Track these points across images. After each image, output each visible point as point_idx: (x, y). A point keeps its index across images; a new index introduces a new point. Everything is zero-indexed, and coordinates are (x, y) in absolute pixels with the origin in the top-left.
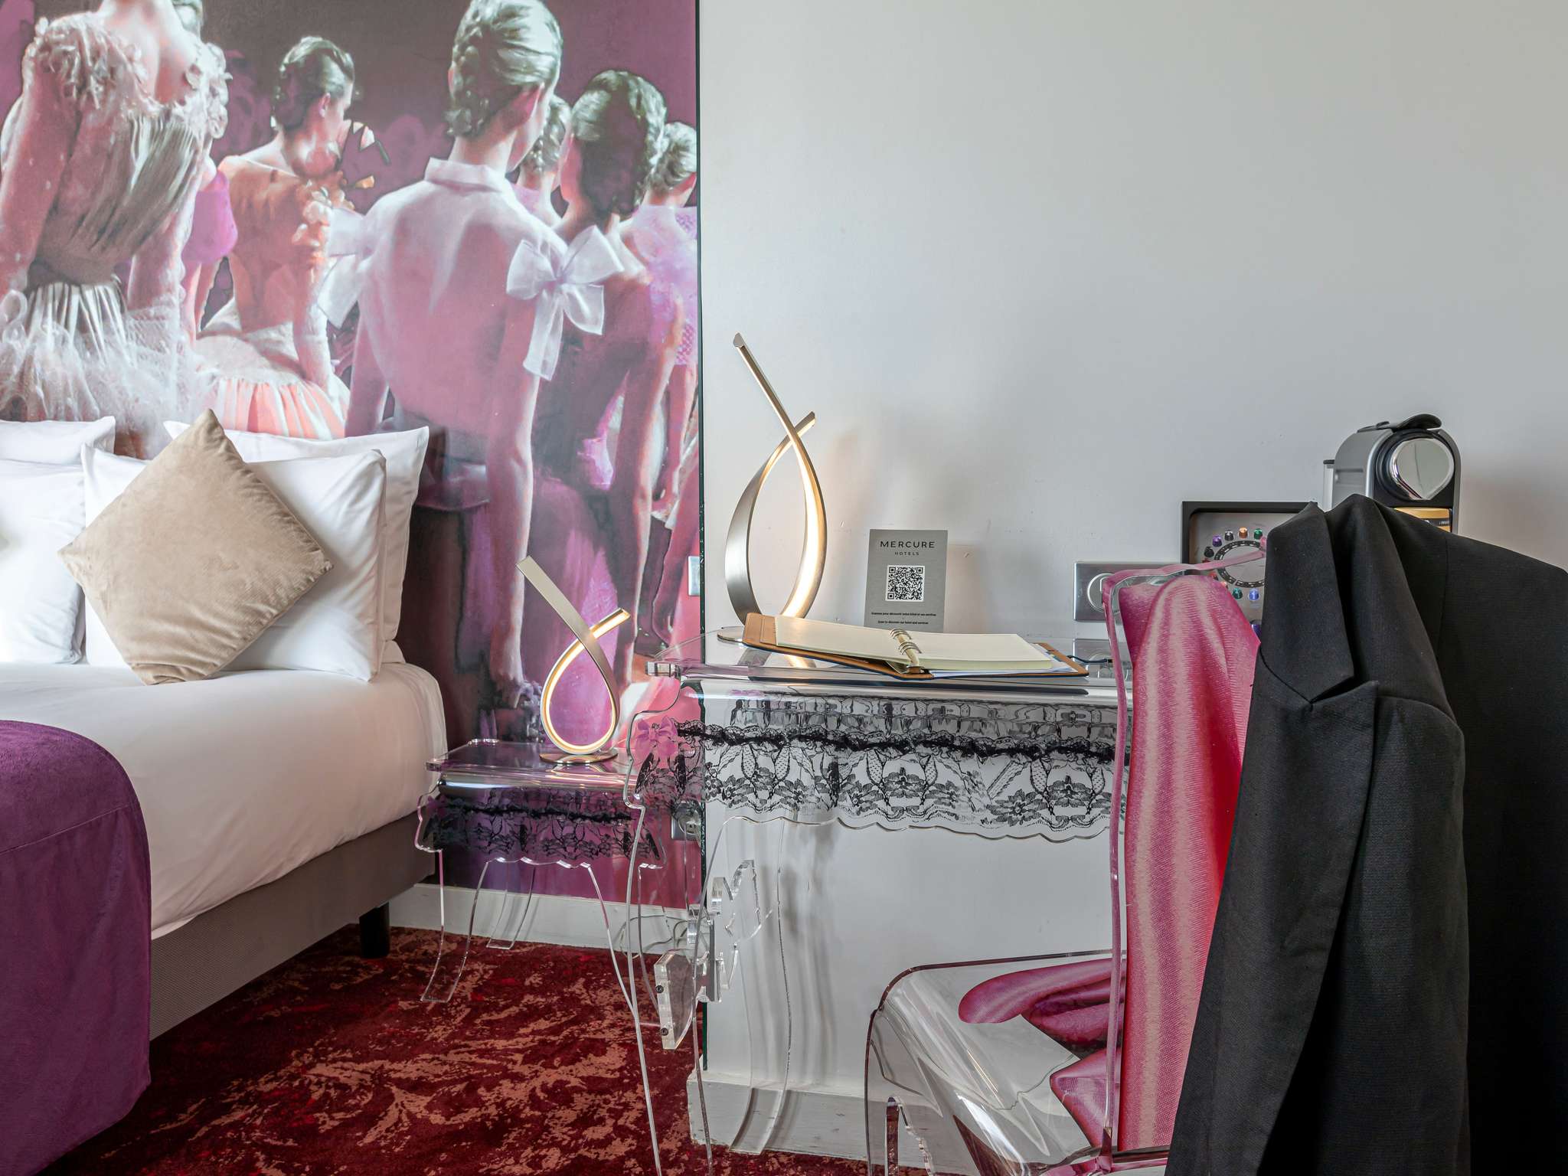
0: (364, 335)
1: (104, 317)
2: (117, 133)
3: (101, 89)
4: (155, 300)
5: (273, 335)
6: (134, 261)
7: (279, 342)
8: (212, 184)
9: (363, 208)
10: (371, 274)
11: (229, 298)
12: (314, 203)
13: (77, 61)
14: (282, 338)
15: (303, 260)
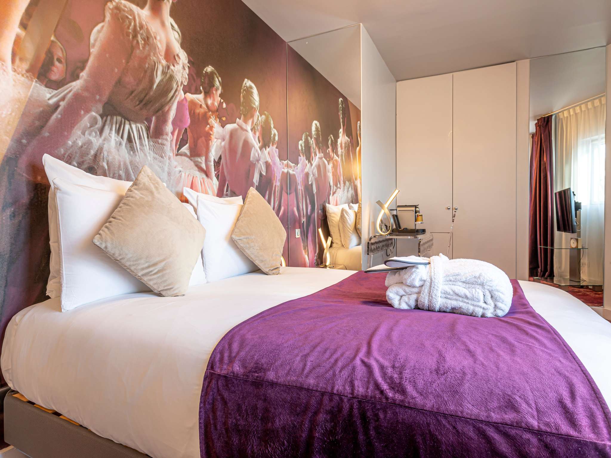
0: (223, 166)
1: (140, 138)
3: (143, 42)
4: (161, 137)
5: (199, 160)
6: (154, 119)
7: (201, 163)
8: (183, 100)
9: (223, 126)
10: (224, 147)
11: (187, 143)
12: (211, 119)
13: (133, 24)
14: (201, 161)
15: (208, 137)
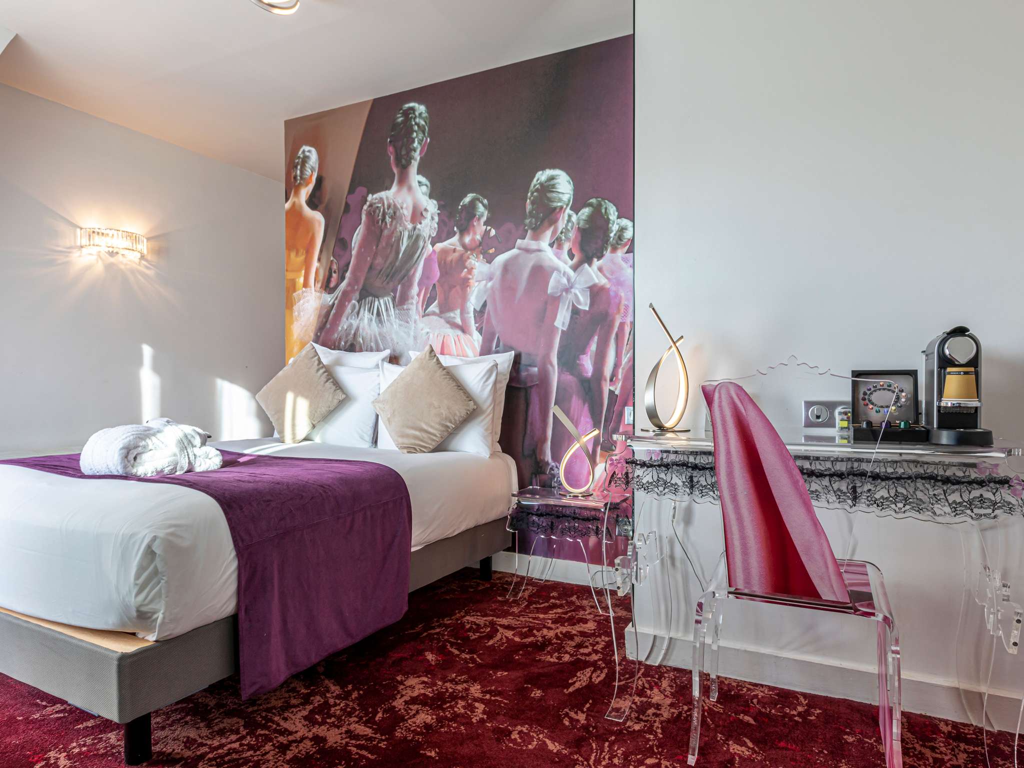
0: (489, 313)
1: (387, 310)
2: (395, 237)
3: (390, 220)
4: (406, 303)
5: (452, 315)
6: (399, 287)
7: (454, 317)
8: (430, 255)
9: (489, 261)
10: (492, 288)
11: (435, 300)
12: (470, 260)
13: (382, 210)
14: (455, 316)
15: (465, 283)
